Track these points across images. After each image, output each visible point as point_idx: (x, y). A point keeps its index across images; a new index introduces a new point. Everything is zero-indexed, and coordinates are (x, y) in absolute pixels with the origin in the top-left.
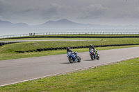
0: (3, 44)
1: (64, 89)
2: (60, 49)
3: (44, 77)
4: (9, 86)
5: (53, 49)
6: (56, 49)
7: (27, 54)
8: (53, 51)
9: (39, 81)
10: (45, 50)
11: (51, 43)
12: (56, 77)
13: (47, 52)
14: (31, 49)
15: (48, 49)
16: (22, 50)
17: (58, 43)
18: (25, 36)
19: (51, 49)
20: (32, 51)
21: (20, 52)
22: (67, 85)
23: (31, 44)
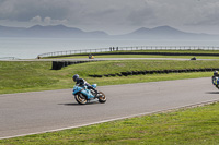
0: (70, 63)
1: (165, 135)
2: (159, 72)
3: (132, 116)
4: (79, 129)
5: (147, 72)
6: (152, 73)
7: (106, 79)
8: (146, 76)
9: (126, 122)
10: (134, 73)
11: (144, 62)
12: (152, 117)
13: (137, 77)
14: (113, 72)
15: (139, 73)
16: (99, 74)
17: (155, 63)
18: (104, 51)
19: (143, 73)
20: (113, 76)
21: (95, 76)
22: (170, 130)
23: (113, 64)
